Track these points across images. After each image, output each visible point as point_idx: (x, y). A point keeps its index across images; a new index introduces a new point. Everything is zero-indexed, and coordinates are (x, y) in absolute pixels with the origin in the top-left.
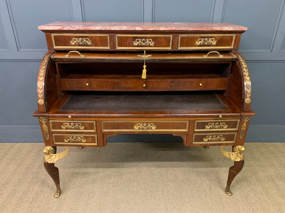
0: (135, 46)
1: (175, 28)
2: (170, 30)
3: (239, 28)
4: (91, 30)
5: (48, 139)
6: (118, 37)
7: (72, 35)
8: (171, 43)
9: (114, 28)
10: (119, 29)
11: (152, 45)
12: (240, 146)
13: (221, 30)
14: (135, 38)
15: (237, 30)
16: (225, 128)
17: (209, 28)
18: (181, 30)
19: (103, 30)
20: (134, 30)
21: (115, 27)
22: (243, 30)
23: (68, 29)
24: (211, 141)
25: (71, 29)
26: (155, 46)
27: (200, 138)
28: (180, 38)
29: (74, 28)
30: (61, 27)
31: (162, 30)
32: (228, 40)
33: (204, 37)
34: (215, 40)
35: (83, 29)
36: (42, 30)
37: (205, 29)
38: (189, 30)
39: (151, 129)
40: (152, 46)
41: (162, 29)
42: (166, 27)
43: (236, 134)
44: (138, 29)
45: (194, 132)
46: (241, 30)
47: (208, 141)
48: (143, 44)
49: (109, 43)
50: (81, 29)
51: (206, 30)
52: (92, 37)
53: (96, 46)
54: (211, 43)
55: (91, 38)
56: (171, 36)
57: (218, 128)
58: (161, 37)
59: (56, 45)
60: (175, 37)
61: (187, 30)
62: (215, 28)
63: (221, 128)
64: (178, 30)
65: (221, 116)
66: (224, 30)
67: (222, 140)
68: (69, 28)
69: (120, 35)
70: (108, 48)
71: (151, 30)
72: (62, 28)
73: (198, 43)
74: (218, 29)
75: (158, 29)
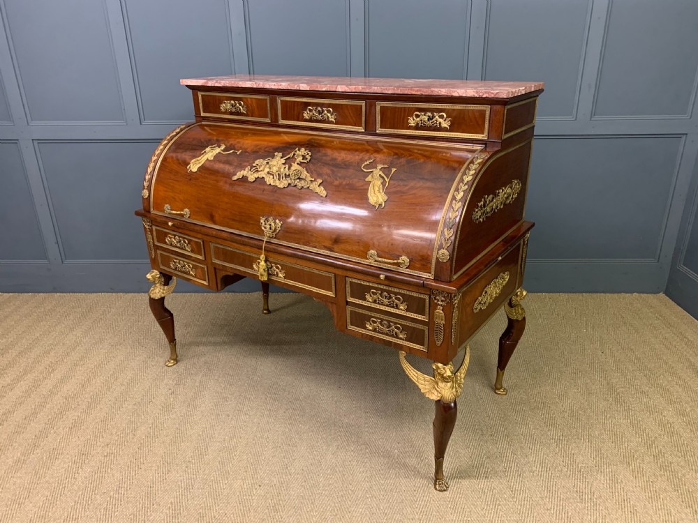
0: (306, 120)
1: (363, 88)
2: (354, 90)
3: (488, 93)
4: (240, 86)
5: (153, 257)
6: (281, 101)
7: (222, 95)
8: (363, 119)
10: (276, 87)
11: (333, 120)
12: (440, 365)
13: (449, 94)
14: (306, 105)
15: (484, 96)
16: (402, 310)
17: (425, 90)
18: (372, 91)
19: (255, 86)
20: (298, 88)
22: (497, 96)
23: (213, 85)
24: (379, 332)
25: (216, 85)
26: (337, 123)
27: (360, 320)
28: (378, 108)
29: (220, 83)
31: (340, 90)
32: (475, 118)
33: (425, 110)
34: (448, 117)
35: (230, 86)
36: (187, 86)
37: (418, 91)
38: (387, 92)
39: (277, 276)
40: (331, 123)
41: (340, 88)
42: (347, 85)
43: (426, 328)
44: (304, 87)
45: (347, 303)
46: (493, 96)
47: (374, 330)
48: (320, 117)
49: (269, 112)
50: (228, 85)
51: (419, 93)
52: (246, 99)
53: (253, 116)
54: (440, 123)
55: (246, 101)
56: (363, 103)
57: (387, 306)
58: (346, 106)
59: (204, 112)
60: (371, 106)
61: (384, 92)
62: (436, 90)
63: (393, 307)
64: (367, 91)
65: (382, 277)
66: (455, 94)
67: (401, 336)
68: (213, 83)
69: (282, 98)
70: (268, 120)
71: (324, 89)
72: (206, 83)
73: (412, 122)
74: (443, 92)
75: (334, 90)
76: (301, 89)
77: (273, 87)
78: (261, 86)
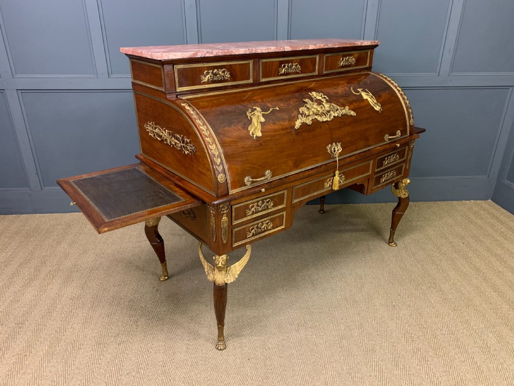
2: (318, 48)
4: (233, 54)
6: (262, 63)
7: (205, 66)
9: (261, 50)
10: (266, 51)
11: (299, 71)
12: (406, 179)
14: (281, 63)
15: (373, 44)
16: (397, 160)
19: (248, 53)
20: (283, 50)
21: (262, 48)
22: (376, 44)
23: (203, 56)
24: (386, 180)
25: (207, 55)
26: (301, 72)
27: (378, 180)
28: (325, 58)
29: (212, 53)
30: (193, 52)
32: (364, 57)
35: (223, 54)
38: (335, 47)
40: (298, 73)
41: (311, 47)
42: (315, 44)
43: (404, 164)
44: (288, 48)
45: (375, 173)
47: (384, 180)
49: (251, 74)
50: (220, 54)
52: (230, 65)
53: (235, 81)
54: (351, 62)
55: (229, 68)
56: (318, 56)
57: (392, 162)
58: (307, 59)
59: (181, 86)
60: (321, 57)
63: (394, 161)
64: (325, 47)
66: (363, 45)
67: (394, 176)
68: (203, 53)
69: (264, 60)
71: (301, 49)
72: (194, 54)
74: (359, 44)
75: (306, 48)
76: (286, 50)
77: (264, 52)
78: (254, 52)
